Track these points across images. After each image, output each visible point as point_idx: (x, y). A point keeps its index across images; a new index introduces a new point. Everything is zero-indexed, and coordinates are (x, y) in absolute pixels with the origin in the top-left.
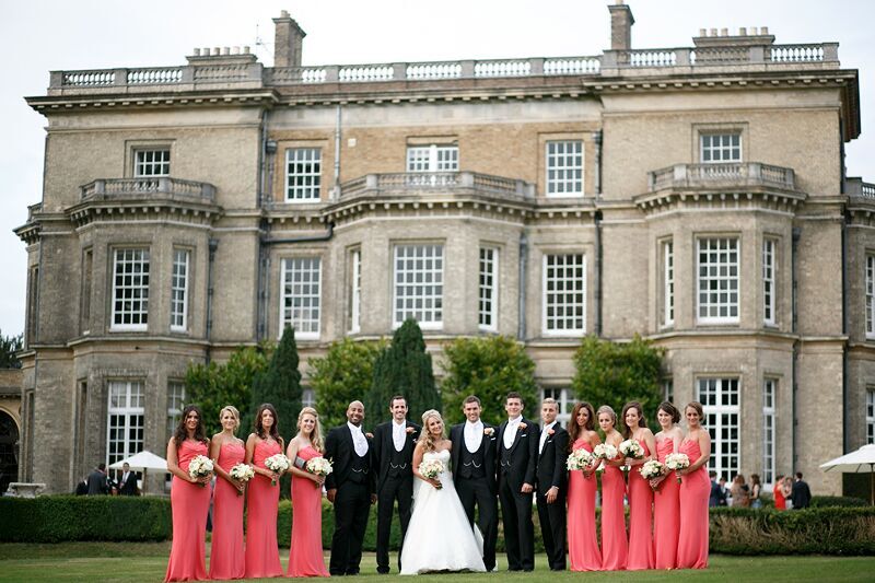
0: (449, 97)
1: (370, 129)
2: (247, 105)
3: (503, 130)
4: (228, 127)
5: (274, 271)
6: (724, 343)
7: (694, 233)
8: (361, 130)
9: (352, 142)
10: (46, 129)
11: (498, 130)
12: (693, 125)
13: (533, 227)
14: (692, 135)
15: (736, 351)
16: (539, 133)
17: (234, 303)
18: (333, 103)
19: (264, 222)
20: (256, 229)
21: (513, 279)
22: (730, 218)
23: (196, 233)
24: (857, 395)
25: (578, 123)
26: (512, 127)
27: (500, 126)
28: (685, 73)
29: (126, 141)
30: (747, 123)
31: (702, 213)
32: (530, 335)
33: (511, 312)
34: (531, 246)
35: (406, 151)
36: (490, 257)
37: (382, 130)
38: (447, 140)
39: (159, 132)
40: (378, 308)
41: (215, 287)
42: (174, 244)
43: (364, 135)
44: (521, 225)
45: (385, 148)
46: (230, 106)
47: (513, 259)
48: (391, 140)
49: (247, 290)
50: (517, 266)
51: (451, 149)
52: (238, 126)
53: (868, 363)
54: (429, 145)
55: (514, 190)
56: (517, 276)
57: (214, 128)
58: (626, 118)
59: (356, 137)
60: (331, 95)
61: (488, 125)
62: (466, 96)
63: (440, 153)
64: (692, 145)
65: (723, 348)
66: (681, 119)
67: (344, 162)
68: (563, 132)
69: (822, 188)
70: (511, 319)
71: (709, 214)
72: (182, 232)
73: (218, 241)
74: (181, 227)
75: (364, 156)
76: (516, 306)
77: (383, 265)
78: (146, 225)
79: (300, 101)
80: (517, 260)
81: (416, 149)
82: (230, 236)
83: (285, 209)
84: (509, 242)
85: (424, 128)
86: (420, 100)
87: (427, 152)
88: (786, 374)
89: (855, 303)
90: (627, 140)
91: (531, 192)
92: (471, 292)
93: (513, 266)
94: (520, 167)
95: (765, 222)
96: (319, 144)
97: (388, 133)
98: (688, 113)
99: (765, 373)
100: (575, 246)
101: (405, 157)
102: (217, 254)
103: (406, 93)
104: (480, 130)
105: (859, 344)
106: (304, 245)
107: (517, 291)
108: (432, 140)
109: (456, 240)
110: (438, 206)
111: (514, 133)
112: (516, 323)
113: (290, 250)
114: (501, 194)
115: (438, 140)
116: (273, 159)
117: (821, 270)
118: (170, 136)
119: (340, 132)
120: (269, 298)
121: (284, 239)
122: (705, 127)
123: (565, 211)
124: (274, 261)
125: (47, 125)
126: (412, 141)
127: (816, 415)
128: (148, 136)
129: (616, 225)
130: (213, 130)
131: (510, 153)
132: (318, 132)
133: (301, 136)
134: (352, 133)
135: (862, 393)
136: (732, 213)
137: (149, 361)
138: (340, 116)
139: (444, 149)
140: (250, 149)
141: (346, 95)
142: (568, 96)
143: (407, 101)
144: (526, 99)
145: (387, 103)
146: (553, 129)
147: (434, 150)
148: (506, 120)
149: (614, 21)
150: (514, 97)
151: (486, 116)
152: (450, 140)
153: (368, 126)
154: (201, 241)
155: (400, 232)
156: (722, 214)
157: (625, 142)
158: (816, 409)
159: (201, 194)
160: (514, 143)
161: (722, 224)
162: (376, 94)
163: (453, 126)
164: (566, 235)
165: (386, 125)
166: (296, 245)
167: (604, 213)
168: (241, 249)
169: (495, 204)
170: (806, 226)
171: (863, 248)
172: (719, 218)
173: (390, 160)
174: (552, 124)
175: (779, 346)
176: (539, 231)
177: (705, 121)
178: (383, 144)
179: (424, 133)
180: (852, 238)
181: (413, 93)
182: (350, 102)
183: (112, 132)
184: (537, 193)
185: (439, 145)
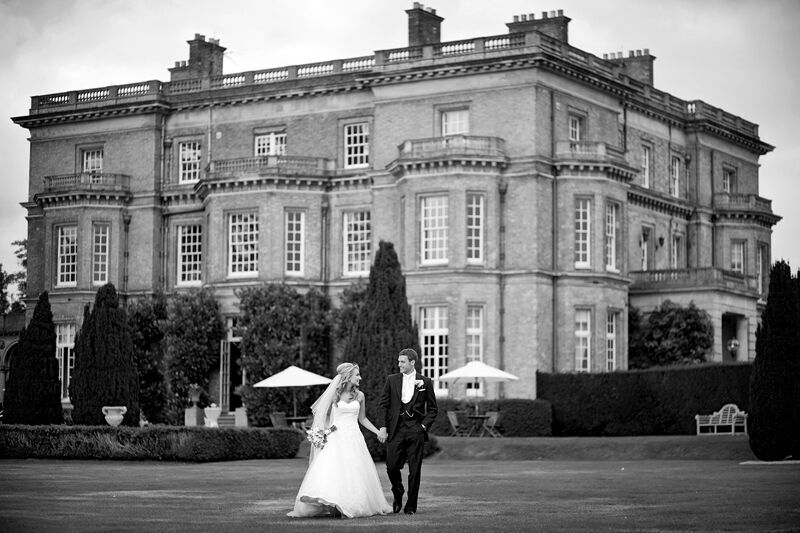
0: (278, 96)
1: (230, 124)
2: (145, 113)
3: (315, 119)
4: (136, 131)
5: (172, 236)
6: (436, 280)
7: (417, 194)
8: (224, 125)
9: (219, 135)
10: (28, 139)
11: (312, 119)
12: (434, 106)
13: (333, 193)
14: (434, 114)
15: (445, 286)
16: (339, 119)
17: (141, 262)
18: (205, 106)
19: (161, 200)
20: (152, 205)
21: (316, 234)
22: (441, 181)
23: (111, 211)
24: (565, 315)
25: (364, 109)
26: (321, 116)
27: (314, 116)
28: (428, 65)
29: (76, 145)
30: (471, 101)
31: (422, 178)
32: (332, 277)
33: (314, 260)
34: (333, 207)
35: (254, 140)
36: (298, 218)
37: (238, 124)
38: (280, 128)
39: (96, 137)
40: (217, 262)
41: (129, 251)
42: (93, 222)
43: (226, 129)
44: (322, 192)
45: (240, 138)
46: (135, 114)
47: (316, 219)
48: (244, 132)
49: (148, 252)
50: (319, 225)
51: (284, 135)
52: (143, 130)
53: (577, 289)
54: (269, 133)
55: (316, 166)
56: (319, 232)
57: (129, 133)
58: (389, 104)
59: (221, 131)
60: (203, 100)
61: (305, 116)
62: (290, 94)
63: (277, 139)
64: (434, 122)
65: (436, 284)
66: (426, 102)
67: (214, 150)
68: (354, 117)
69: (523, 150)
70: (313, 266)
71: (426, 179)
72: (99, 212)
73: (131, 217)
74: (98, 209)
75: (226, 146)
76: (319, 255)
77: (219, 230)
78: (74, 209)
79: (184, 106)
80: (319, 219)
81: (262, 137)
82: (138, 212)
83: (178, 187)
84: (312, 207)
85: (264, 121)
86: (260, 100)
87: (269, 139)
88: (488, 302)
89: (563, 240)
90: (390, 121)
91: (331, 166)
92: (276, 248)
93: (315, 225)
94: (326, 146)
95: (468, 182)
96: (199, 138)
97: (241, 126)
98: (431, 97)
99: (467, 302)
100: (363, 206)
101: (254, 145)
102: (131, 226)
103: (251, 95)
104: (300, 119)
105: (564, 273)
106: (190, 215)
107: (319, 244)
108: (270, 130)
109: (266, 208)
110: (250, 183)
111: (323, 120)
112: (319, 269)
113: (180, 220)
114: (302, 170)
115: (274, 129)
116: (170, 152)
117: (522, 216)
118: (102, 139)
119: (211, 128)
120: (168, 257)
121: (177, 211)
122: (443, 107)
123: (351, 179)
124: (173, 229)
125: (30, 137)
126: (257, 131)
127: (517, 333)
128: (89, 140)
129: (382, 189)
130: (128, 133)
131: (319, 136)
132: (198, 129)
133: (187, 133)
134: (219, 128)
135: (569, 313)
136: (441, 177)
137: (76, 308)
138: (211, 116)
139: (279, 136)
140: (149, 146)
141: (211, 100)
142: (355, 88)
143: (251, 101)
144: (328, 93)
145: (238, 103)
146: (348, 116)
147: (273, 137)
148: (316, 111)
149: (411, 21)
150: (320, 92)
151: (304, 108)
152: (281, 129)
153: (229, 121)
154: (116, 217)
155: (230, 205)
156: (435, 178)
157: (388, 123)
158: (517, 329)
159: (115, 182)
160: (323, 128)
161: (434, 186)
162: (231, 97)
163: (283, 118)
164: (356, 198)
165: (240, 120)
166: (184, 215)
167: (375, 179)
168: (145, 221)
169: (293, 179)
170: (511, 182)
171: (571, 195)
172: (433, 181)
173: (243, 147)
174: (347, 111)
175: (480, 280)
176: (338, 196)
177: (442, 102)
178: (239, 135)
179: (264, 125)
180: (562, 188)
181: (254, 95)
182: (216, 105)
183: (68, 139)
184: (337, 166)
185: (276, 133)
